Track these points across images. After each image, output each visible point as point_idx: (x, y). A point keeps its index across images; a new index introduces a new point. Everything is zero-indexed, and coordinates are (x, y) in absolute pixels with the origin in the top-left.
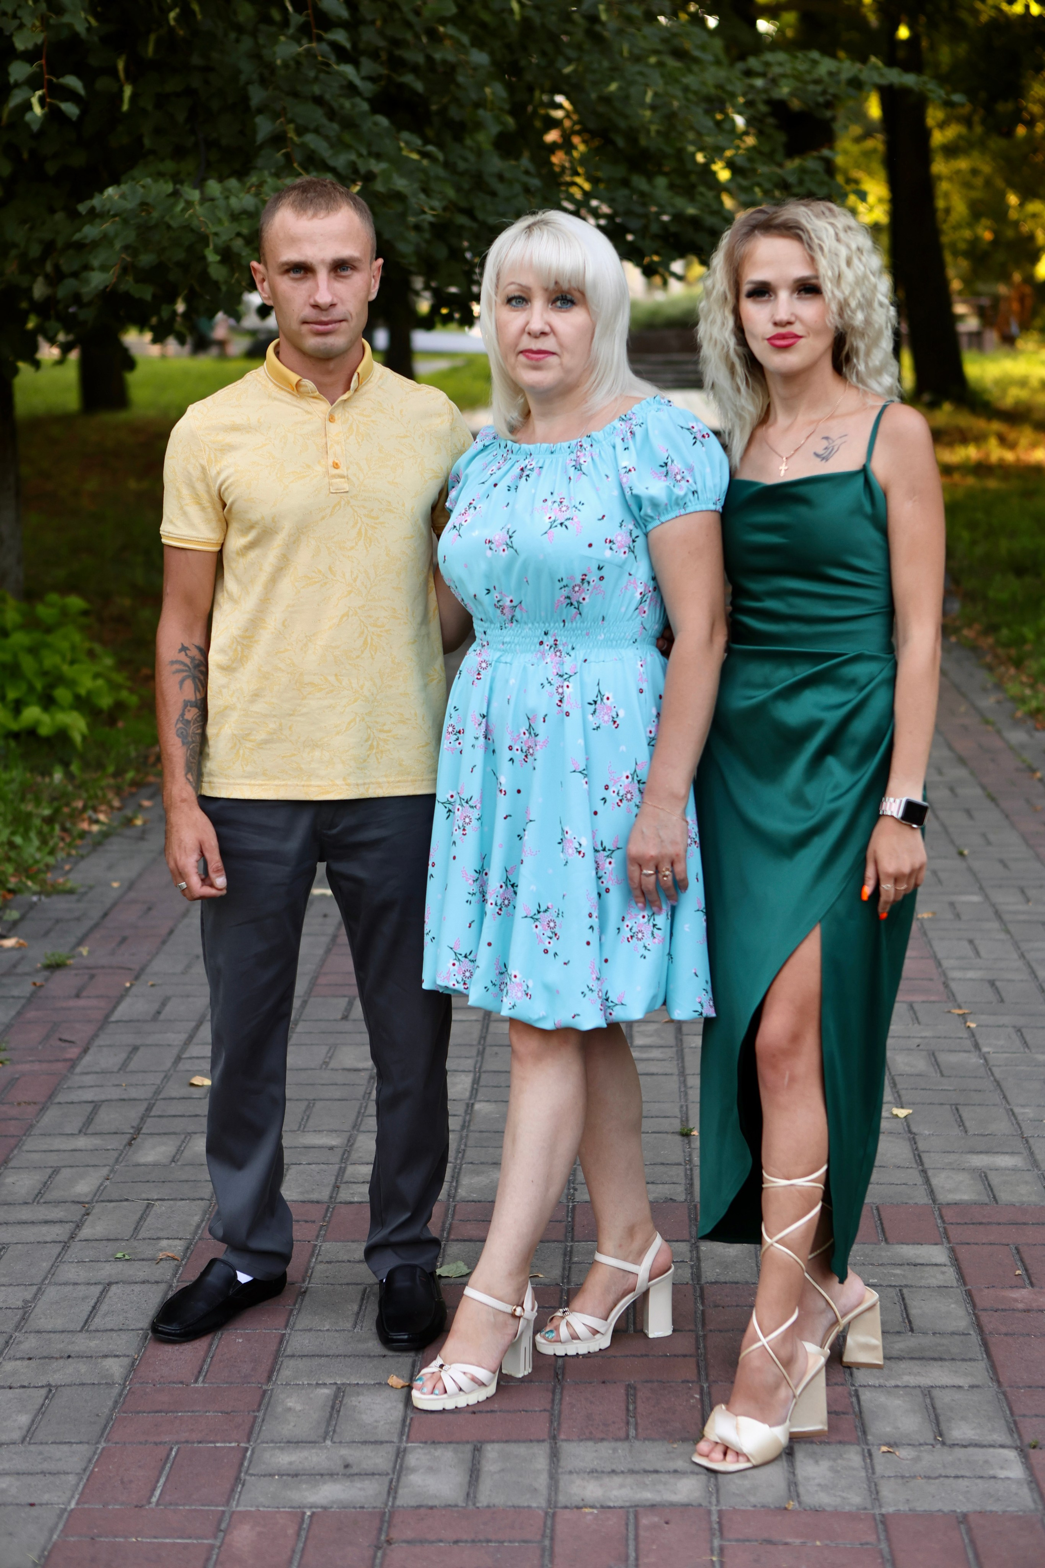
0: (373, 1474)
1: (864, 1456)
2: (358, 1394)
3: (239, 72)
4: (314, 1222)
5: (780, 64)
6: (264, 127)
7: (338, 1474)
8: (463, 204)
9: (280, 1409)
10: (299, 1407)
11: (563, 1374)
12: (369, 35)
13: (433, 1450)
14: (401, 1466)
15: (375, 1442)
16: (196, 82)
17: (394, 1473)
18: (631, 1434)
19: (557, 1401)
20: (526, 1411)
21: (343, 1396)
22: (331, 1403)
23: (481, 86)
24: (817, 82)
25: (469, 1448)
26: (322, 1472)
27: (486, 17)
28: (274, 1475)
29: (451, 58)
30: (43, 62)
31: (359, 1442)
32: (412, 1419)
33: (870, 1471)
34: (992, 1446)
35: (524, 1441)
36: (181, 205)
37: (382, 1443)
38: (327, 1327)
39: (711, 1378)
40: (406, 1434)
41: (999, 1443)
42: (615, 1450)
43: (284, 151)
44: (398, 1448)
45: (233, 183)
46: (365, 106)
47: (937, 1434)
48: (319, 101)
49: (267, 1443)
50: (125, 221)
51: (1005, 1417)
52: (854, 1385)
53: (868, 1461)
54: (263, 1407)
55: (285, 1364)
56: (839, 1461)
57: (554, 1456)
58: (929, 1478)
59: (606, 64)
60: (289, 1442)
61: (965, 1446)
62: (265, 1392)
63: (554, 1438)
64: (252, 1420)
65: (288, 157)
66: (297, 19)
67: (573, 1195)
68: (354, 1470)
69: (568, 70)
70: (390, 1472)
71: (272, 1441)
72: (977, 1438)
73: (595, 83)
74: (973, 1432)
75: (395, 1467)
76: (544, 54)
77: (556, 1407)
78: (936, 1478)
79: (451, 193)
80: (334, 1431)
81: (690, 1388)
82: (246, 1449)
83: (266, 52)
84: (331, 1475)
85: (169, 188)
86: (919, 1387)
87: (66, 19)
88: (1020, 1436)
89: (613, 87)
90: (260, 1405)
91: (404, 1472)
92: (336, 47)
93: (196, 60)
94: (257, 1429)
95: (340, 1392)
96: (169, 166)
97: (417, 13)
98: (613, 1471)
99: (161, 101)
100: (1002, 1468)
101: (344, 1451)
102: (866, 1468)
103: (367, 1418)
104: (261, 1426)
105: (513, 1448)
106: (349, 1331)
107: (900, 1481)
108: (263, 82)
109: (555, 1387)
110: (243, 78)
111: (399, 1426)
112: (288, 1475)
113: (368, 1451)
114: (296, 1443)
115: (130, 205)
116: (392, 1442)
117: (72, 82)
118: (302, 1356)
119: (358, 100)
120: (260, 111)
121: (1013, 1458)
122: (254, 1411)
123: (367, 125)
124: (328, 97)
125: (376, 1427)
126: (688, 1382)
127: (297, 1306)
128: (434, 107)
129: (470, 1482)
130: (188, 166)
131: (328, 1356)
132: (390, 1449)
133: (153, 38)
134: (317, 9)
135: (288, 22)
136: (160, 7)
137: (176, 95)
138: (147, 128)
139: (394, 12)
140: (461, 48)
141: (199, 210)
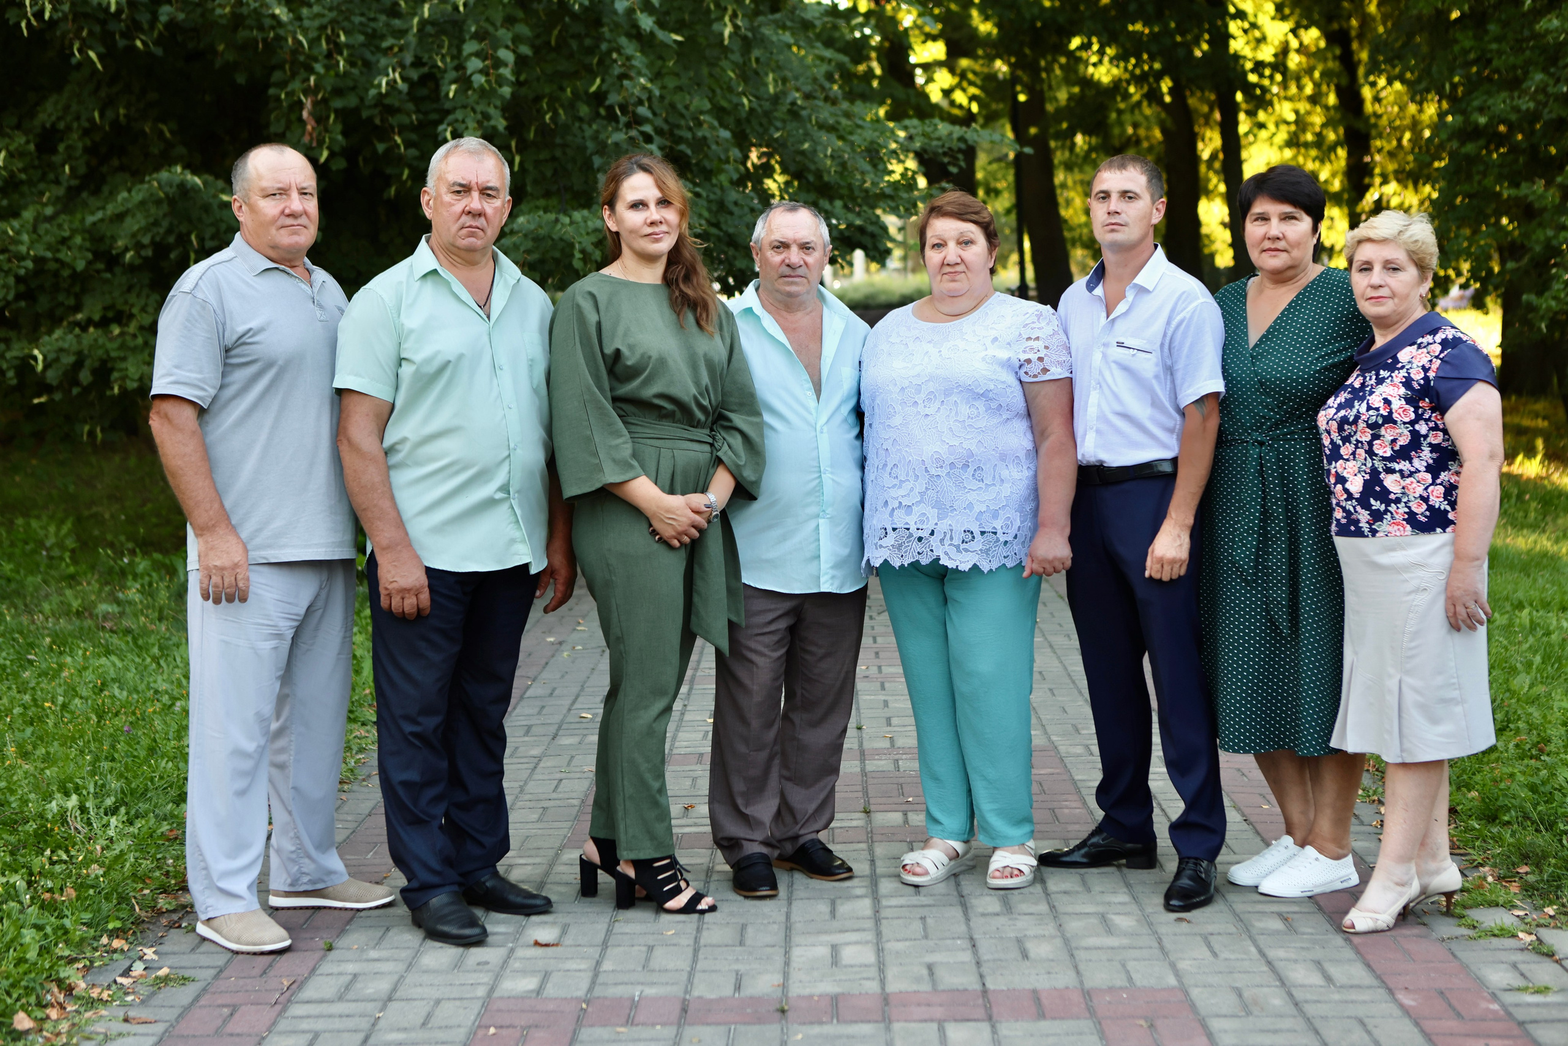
3: (586, 148)
8: (714, 220)
12: (659, 122)
16: (558, 153)
23: (727, 151)
24: (939, 139)
27: (724, 104)
29: (708, 134)
36: (559, 226)
45: (585, 212)
50: (526, 236)
59: (801, 131)
66: (623, 120)
69: (777, 135)
73: (797, 142)
76: (761, 125)
79: (706, 214)
83: (602, 136)
85: (551, 216)
87: (492, 123)
89: (806, 146)
92: (643, 133)
93: (558, 140)
96: (542, 202)
97: (687, 107)
99: (537, 163)
110: (589, 152)
115: (532, 227)
120: (599, 170)
130: (554, 201)
133: (533, 129)
134: (634, 114)
135: (617, 120)
136: (538, 111)
137: (546, 161)
138: (529, 181)
139: (673, 107)
140: (712, 129)
141: (569, 228)
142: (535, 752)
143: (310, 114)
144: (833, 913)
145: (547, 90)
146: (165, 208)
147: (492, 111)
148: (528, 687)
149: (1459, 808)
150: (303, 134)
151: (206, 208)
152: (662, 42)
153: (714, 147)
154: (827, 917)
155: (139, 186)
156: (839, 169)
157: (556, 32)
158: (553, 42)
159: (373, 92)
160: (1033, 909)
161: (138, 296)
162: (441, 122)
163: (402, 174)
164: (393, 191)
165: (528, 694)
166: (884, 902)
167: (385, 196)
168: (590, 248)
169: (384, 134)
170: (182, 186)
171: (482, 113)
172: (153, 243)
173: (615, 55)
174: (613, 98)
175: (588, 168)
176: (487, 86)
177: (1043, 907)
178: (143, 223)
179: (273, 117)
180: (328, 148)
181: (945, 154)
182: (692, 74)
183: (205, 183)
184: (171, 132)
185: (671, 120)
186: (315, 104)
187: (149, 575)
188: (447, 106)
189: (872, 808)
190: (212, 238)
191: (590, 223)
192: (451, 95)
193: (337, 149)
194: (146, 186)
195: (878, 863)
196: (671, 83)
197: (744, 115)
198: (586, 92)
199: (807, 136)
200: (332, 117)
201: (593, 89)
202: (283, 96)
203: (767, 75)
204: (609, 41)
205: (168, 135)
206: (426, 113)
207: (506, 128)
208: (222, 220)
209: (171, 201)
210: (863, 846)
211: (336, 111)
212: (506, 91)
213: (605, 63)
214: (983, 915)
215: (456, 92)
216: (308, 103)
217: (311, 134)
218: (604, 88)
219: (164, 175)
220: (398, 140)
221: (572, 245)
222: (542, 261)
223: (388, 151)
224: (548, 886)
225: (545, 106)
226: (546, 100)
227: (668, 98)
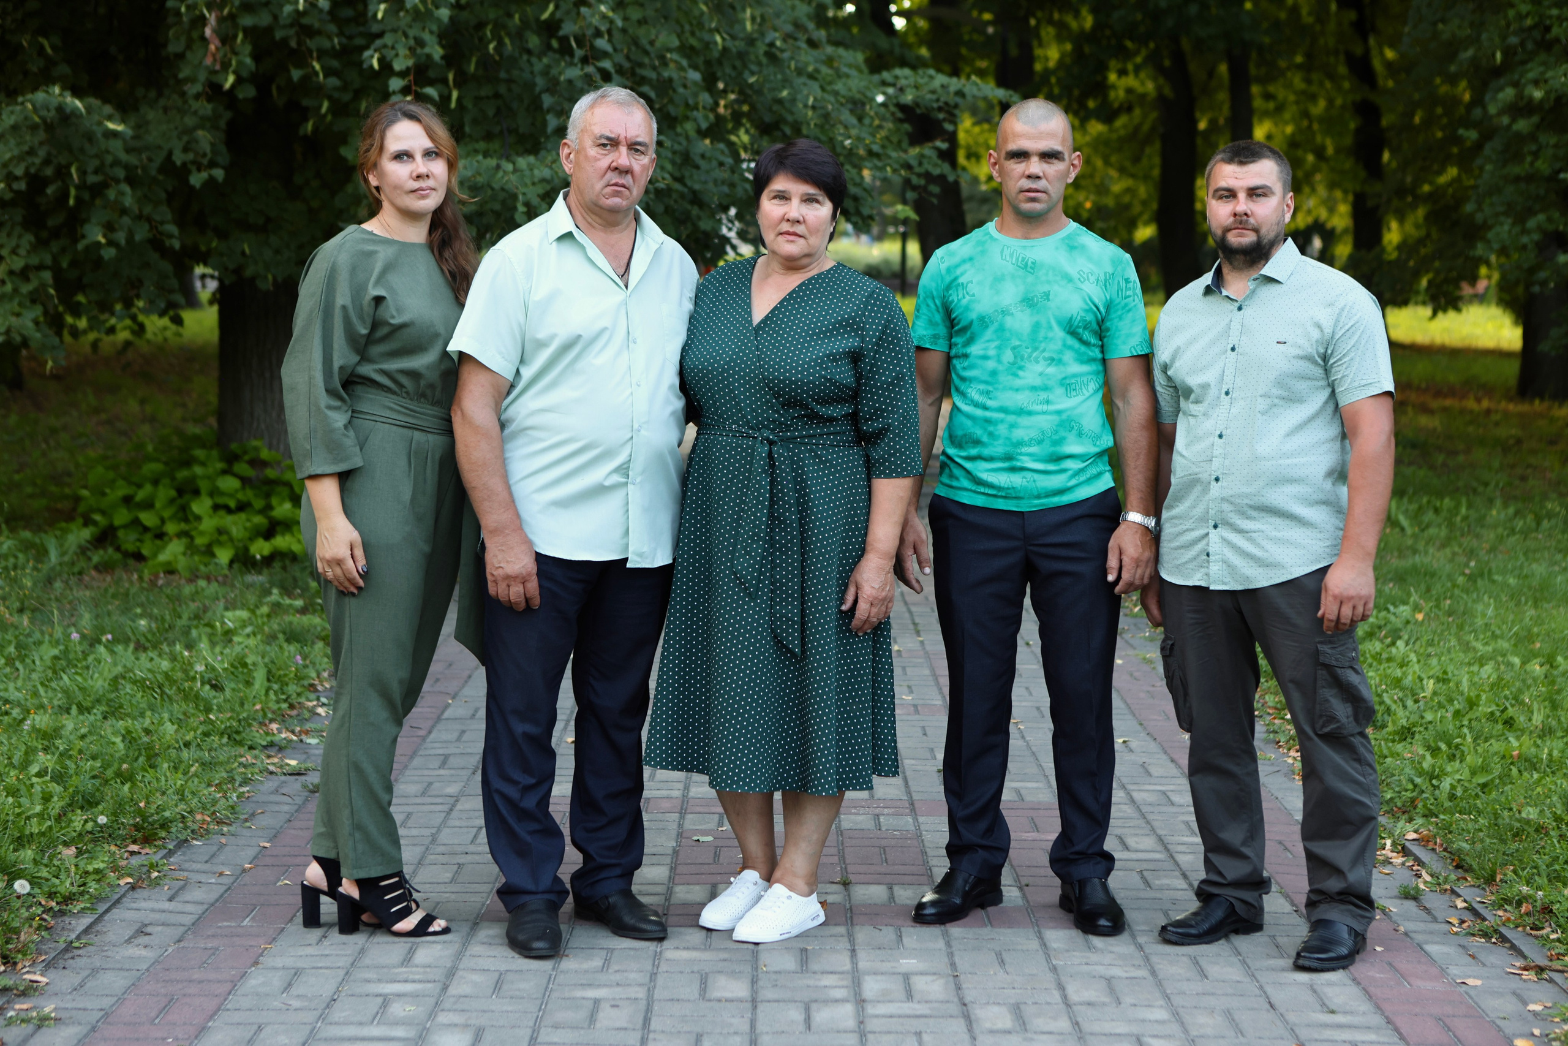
3: (535, 85)
5: (906, 78)
8: (677, 174)
12: (620, 58)
16: (502, 89)
23: (696, 95)
24: (933, 92)
27: (693, 42)
29: (675, 75)
30: (411, 78)
36: (500, 174)
45: (532, 158)
59: (779, 77)
66: (579, 53)
69: (752, 80)
73: (773, 89)
76: (734, 68)
79: (669, 167)
83: (554, 72)
85: (492, 162)
87: (427, 50)
89: (785, 93)
93: (503, 75)
96: (482, 145)
97: (652, 43)
99: (478, 99)
110: (538, 89)
115: (469, 173)
117: (431, 91)
120: (548, 111)
130: (495, 145)
133: (474, 60)
134: (592, 47)
135: (571, 54)
136: (481, 39)
137: (488, 98)
138: (467, 119)
139: (636, 42)
140: (681, 68)
141: (513, 178)
142: (452, 789)
143: (214, 31)
144: (808, 1020)
145: (492, 14)
146: (42, 135)
147: (426, 36)
148: (447, 706)
149: (1555, 907)
150: (205, 55)
151: (90, 137)
153: (681, 90)
154: (801, 1027)
155: (10, 108)
156: (820, 120)
159: (288, 9)
160: (1053, 1026)
161: (9, 235)
162: (367, 47)
163: (320, 106)
164: (310, 126)
165: (446, 715)
166: (870, 1010)
167: (301, 132)
169: (300, 57)
170: (60, 109)
171: (415, 38)
172: (27, 173)
174: (569, 28)
175: (536, 105)
176: (421, 7)
177: (1064, 1024)
178: (16, 152)
179: (171, 33)
180: (235, 72)
181: (940, 109)
183: (89, 109)
184: (53, 47)
185: (632, 57)
186: (221, 20)
187: (16, 557)
188: (375, 28)
189: (852, 878)
190: (96, 172)
191: (536, 172)
192: (380, 15)
193: (245, 74)
194: (18, 108)
195: (861, 954)
196: (635, 14)
197: (716, 54)
198: (537, 20)
199: (785, 82)
200: (240, 36)
201: (545, 16)
202: (183, 9)
203: (744, 10)
205: (49, 51)
206: (350, 38)
207: (443, 58)
208: (108, 152)
209: (49, 127)
210: (842, 930)
211: (247, 31)
212: (444, 13)
214: (992, 1032)
215: (386, 12)
216: (212, 18)
217: (214, 55)
218: (558, 15)
219: (40, 96)
220: (317, 66)
221: (514, 197)
222: (480, 214)
223: (305, 79)
224: (460, 973)
225: (489, 34)
226: (490, 27)
227: (631, 31)
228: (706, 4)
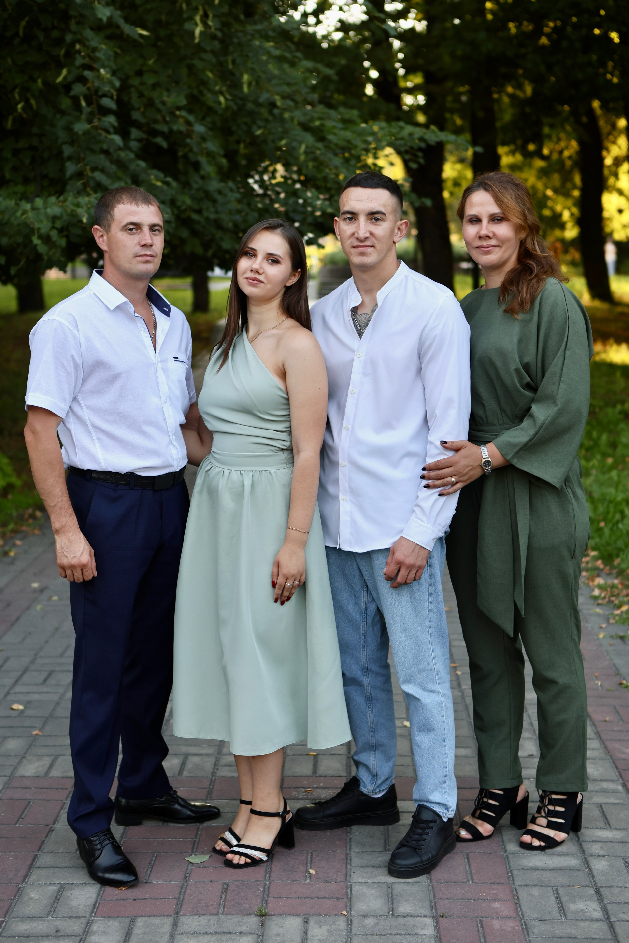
0: (72, 936)
1: (348, 923)
2: (72, 889)
3: (58, 138)
4: (66, 789)
6: (71, 168)
7: (51, 936)
8: (196, 207)
9: (26, 899)
10: (37, 897)
11: (189, 877)
12: (136, 115)
13: (107, 922)
14: (88, 931)
15: (77, 917)
16: (35, 142)
17: (83, 935)
18: (220, 911)
19: (182, 893)
20: (164, 898)
21: (64, 890)
22: (55, 895)
25: (128, 920)
26: (43, 935)
27: (210, 103)
28: (16, 937)
29: (184, 128)
31: (67, 917)
32: (99, 903)
33: (349, 931)
34: (419, 916)
35: (160, 916)
37: (80, 917)
38: (62, 850)
39: (272, 879)
40: (95, 912)
41: (424, 915)
42: (209, 921)
43: (81, 182)
44: (89, 920)
45: (53, 199)
46: (132, 156)
47: (391, 910)
48: (106, 152)
49: (15, 918)
51: (430, 900)
52: (350, 882)
53: (350, 925)
54: (17, 897)
55: (34, 872)
56: (333, 926)
57: (175, 924)
58: (381, 935)
59: (280, 130)
60: (27, 917)
61: (405, 917)
62: (20, 888)
63: (177, 914)
64: (9, 904)
65: (85, 185)
66: (88, 110)
67: (216, 773)
68: (61, 934)
69: (259, 132)
70: (81, 934)
71: (18, 917)
72: (412, 912)
73: (273, 141)
74: (410, 909)
75: (84, 932)
77: (182, 896)
78: (385, 935)
79: (188, 201)
80: (54, 911)
81: (258, 885)
82: (3, 922)
83: (73, 127)
84: (48, 936)
86: (387, 882)
88: (436, 910)
89: (283, 142)
90: (15, 896)
91: (89, 935)
93: (35, 130)
94: (11, 910)
95: (62, 888)
96: (20, 189)
97: (164, 103)
98: (206, 933)
100: (422, 929)
101: (57, 923)
102: (347, 930)
103: (74, 904)
104: (14, 908)
105: (153, 920)
106: (74, 853)
107: (364, 937)
108: (72, 143)
109: (183, 885)
110: (60, 141)
111: (91, 907)
112: (24, 937)
113: (71, 922)
114: (31, 918)
116: (86, 917)
118: (44, 868)
119: (128, 152)
120: (70, 158)
121: (429, 923)
122: (11, 900)
123: (133, 167)
124: (111, 150)
125: (78, 909)
126: (258, 881)
127: (47, 838)
128: (180, 154)
129: (125, 940)
130: (31, 188)
131: (59, 867)
132: (84, 921)
133: (11, 118)
134: (99, 105)
139: (150, 104)
140: (188, 123)
141: (30, 214)
145: (18, 81)
152: (128, 36)
156: (315, 164)
157: (23, 23)
158: (21, 33)
168: (54, 234)
173: (78, 47)
174: (78, 89)
182: (170, 72)
196: (150, 80)
197: (222, 113)
198: (54, 83)
199: (286, 133)
201: (60, 79)
203: (242, 75)
204: (75, 33)
213: (70, 55)
218: (70, 79)
221: (32, 231)
225: (17, 96)
226: (17, 90)
227: (146, 93)
228: (211, 71)
